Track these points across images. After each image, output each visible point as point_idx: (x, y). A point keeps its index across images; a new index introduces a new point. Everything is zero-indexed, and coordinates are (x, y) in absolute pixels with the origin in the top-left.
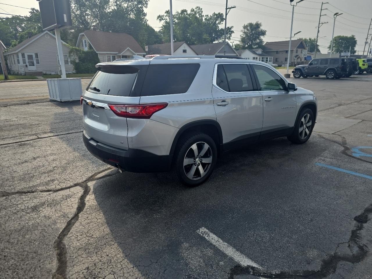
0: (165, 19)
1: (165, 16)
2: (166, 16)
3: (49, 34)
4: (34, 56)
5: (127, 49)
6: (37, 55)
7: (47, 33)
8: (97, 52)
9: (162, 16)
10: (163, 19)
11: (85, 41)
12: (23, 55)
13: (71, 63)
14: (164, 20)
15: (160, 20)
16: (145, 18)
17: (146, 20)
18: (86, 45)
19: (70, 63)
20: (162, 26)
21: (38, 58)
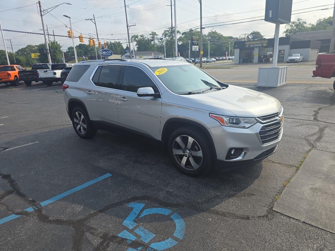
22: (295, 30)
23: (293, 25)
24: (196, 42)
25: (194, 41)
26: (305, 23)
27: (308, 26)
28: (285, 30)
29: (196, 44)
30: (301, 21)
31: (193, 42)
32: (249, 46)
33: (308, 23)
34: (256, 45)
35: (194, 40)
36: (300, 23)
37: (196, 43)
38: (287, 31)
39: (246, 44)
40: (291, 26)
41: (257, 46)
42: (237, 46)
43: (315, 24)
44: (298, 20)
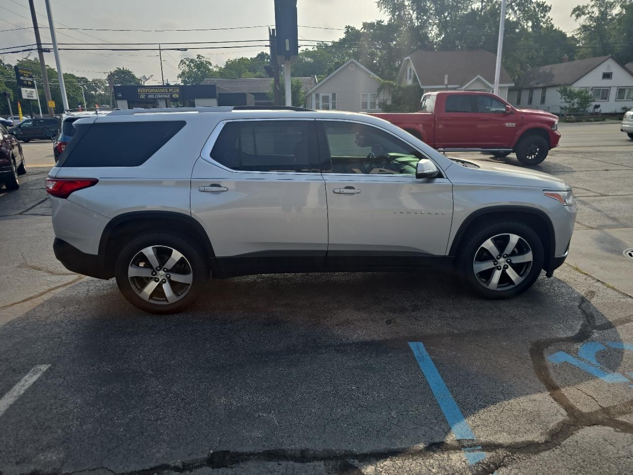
0: (589, 13)
1: (590, 7)
2: (593, 6)
3: (355, 64)
4: (331, 98)
5: (476, 78)
6: (334, 95)
7: (352, 62)
8: (422, 87)
9: (584, 7)
10: (584, 13)
11: (411, 69)
12: (317, 96)
13: (379, 107)
14: (588, 16)
15: (578, 16)
16: (547, 16)
17: (549, 20)
18: (410, 75)
19: (377, 107)
20: (579, 26)
21: (335, 100)
22: (195, 73)
23: (192, 65)
24: (27, 79)
25: (24, 77)
26: (210, 64)
27: (215, 70)
28: (180, 72)
29: (30, 83)
30: (202, 59)
31: (22, 78)
32: (147, 95)
33: (214, 64)
34: (159, 96)
35: (22, 75)
36: (202, 63)
37: (27, 81)
38: (183, 73)
39: (140, 92)
40: (188, 66)
41: (161, 96)
42: (122, 94)
43: (223, 67)
44: (199, 56)
